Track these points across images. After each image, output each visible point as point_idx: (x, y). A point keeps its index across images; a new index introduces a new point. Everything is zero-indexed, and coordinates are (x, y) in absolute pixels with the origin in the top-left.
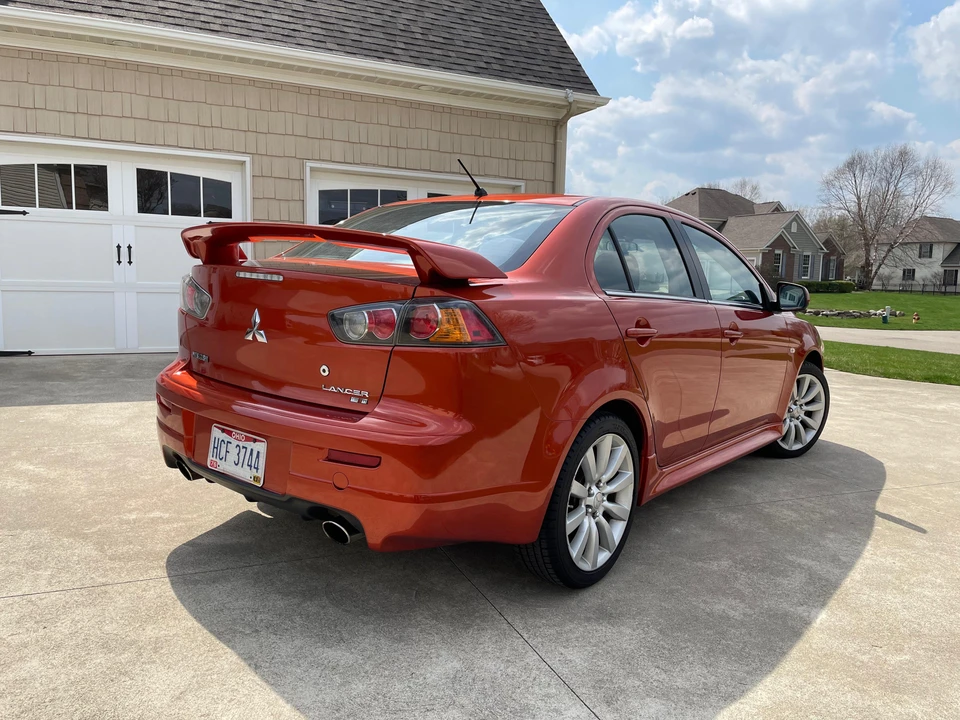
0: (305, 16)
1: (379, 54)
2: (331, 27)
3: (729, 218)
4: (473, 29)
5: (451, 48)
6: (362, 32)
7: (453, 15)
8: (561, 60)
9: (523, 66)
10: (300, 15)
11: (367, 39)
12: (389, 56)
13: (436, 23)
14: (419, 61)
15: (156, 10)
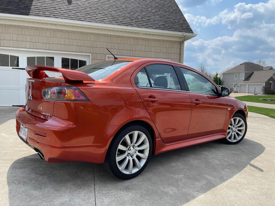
0: (108, 15)
1: (127, 25)
2: (115, 18)
3: (255, 71)
4: (157, 16)
5: (149, 22)
6: (124, 19)
7: (151, 13)
8: (183, 24)
9: (171, 26)
10: (106, 15)
11: (125, 21)
12: (130, 25)
13: (146, 15)
14: (139, 26)
15: (67, 16)
